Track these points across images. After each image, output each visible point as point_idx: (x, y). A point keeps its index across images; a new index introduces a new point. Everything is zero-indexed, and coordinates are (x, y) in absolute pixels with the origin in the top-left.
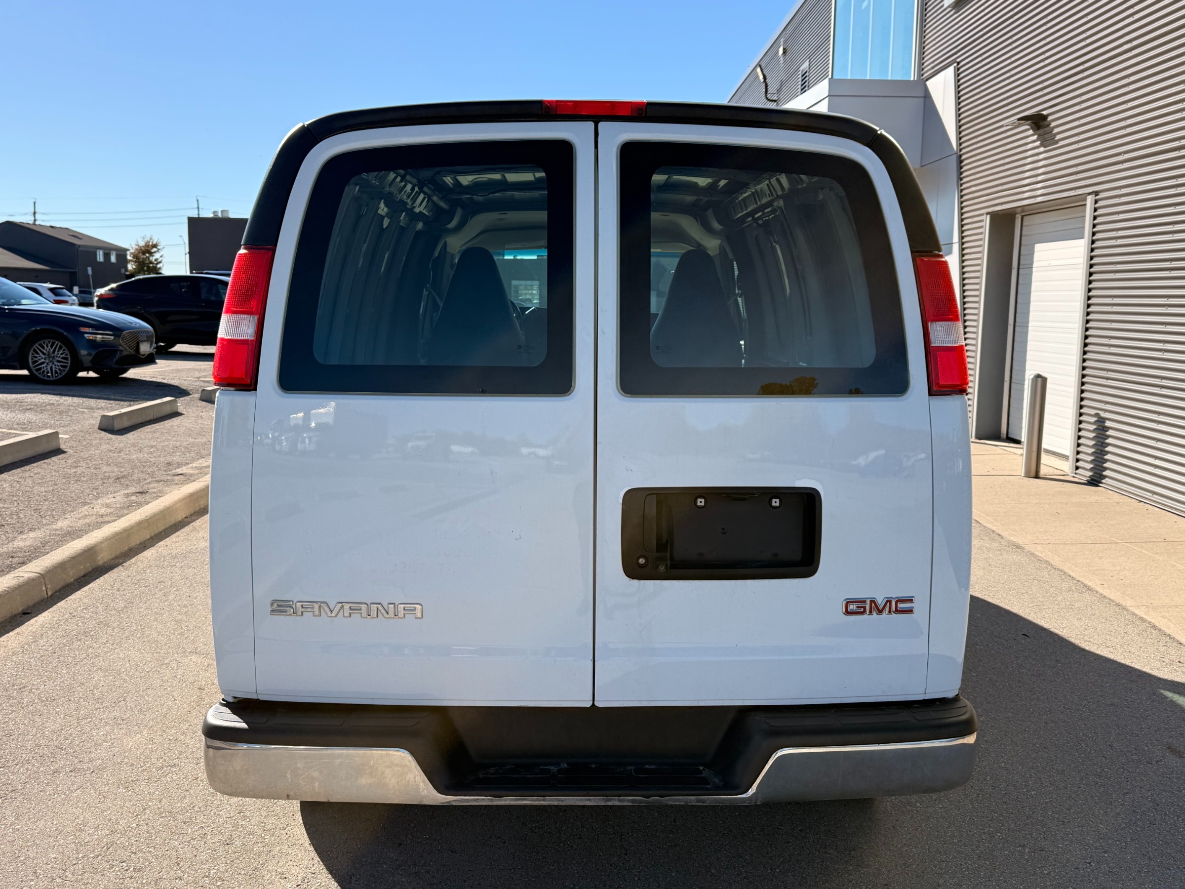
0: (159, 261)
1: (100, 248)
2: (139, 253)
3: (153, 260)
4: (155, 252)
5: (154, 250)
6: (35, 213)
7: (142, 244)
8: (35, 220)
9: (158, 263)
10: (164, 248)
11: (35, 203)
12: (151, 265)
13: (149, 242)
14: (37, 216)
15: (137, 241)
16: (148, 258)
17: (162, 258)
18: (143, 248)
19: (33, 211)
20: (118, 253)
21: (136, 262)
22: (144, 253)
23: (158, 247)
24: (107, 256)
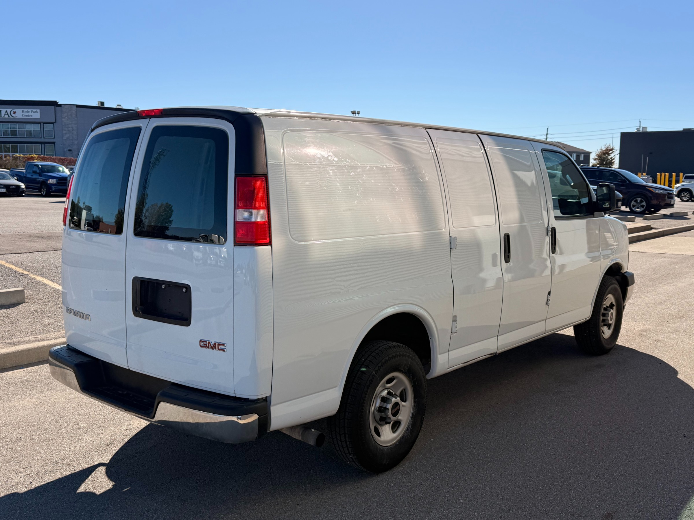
0: (613, 158)
1: (574, 152)
2: (601, 154)
3: (610, 158)
4: (611, 154)
5: (611, 152)
6: (547, 134)
7: (604, 149)
8: (547, 138)
9: (612, 160)
10: (616, 151)
11: (548, 129)
12: (608, 161)
13: (608, 148)
14: (548, 136)
15: (601, 148)
16: (607, 157)
17: (615, 157)
18: (604, 151)
19: (546, 133)
20: (585, 155)
21: (599, 159)
22: (604, 154)
23: (613, 150)
24: (578, 157)
